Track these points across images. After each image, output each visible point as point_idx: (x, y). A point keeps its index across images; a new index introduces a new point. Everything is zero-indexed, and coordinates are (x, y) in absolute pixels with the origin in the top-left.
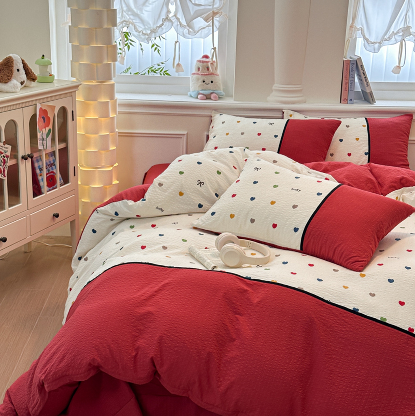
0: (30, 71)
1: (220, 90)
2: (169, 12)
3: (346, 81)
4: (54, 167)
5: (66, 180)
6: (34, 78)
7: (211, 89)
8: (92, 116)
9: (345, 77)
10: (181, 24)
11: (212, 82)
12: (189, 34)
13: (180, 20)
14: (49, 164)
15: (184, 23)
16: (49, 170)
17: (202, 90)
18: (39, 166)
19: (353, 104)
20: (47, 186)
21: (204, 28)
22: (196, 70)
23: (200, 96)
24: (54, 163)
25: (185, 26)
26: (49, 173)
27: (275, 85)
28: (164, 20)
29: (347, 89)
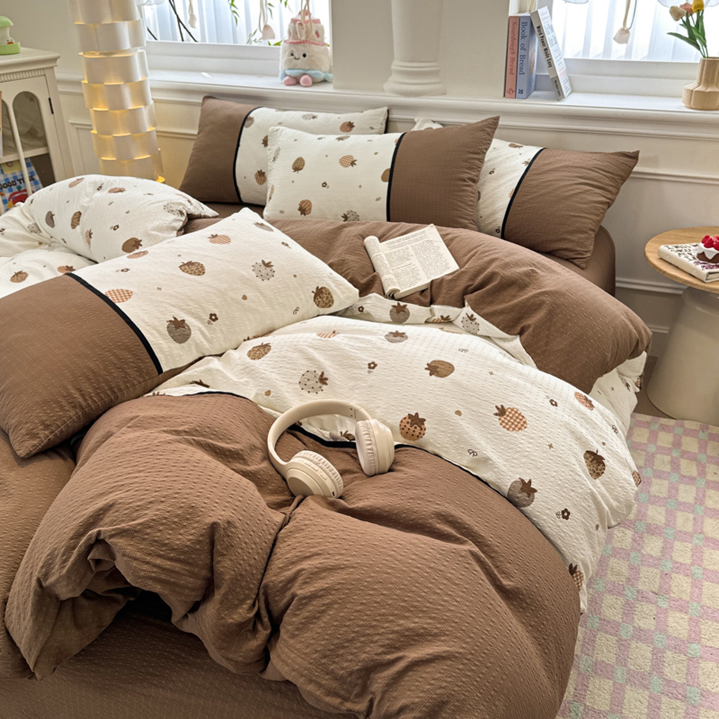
1: (319, 70)
3: (512, 56)
7: (303, 68)
9: (512, 48)
11: (304, 55)
16: (19, 188)
17: (289, 69)
19: (525, 99)
23: (287, 78)
27: (395, 62)
29: (514, 72)
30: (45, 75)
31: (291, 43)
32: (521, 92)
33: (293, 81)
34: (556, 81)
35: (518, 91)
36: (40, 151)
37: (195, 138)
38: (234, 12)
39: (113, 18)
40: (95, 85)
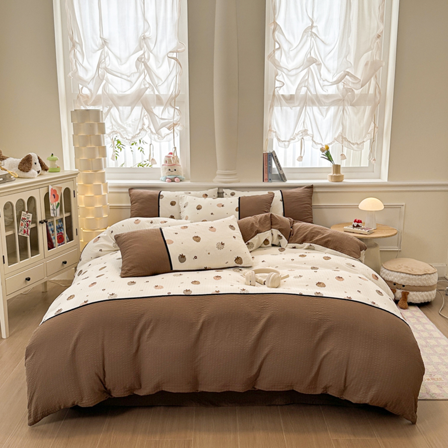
0: (43, 164)
1: (182, 175)
2: (144, 124)
3: (266, 167)
4: (62, 229)
5: (71, 238)
6: (47, 169)
7: (175, 175)
8: (90, 194)
9: (266, 164)
10: (152, 132)
11: (175, 170)
12: (158, 139)
13: (152, 130)
14: (58, 227)
15: (154, 131)
16: (58, 232)
17: (169, 176)
18: (51, 229)
19: (272, 182)
20: (58, 242)
21: (168, 134)
22: (164, 163)
23: (167, 180)
24: (62, 226)
25: (155, 133)
26: (59, 233)
27: (218, 171)
28: (141, 130)
29: (267, 172)
30: (73, 180)
31: (168, 165)
32: (270, 180)
33: (171, 181)
34: (283, 175)
35: (269, 179)
36: (68, 214)
37: (130, 207)
38: (117, 154)
39: (100, 157)
40: (87, 185)
